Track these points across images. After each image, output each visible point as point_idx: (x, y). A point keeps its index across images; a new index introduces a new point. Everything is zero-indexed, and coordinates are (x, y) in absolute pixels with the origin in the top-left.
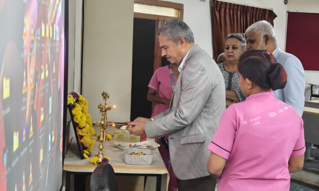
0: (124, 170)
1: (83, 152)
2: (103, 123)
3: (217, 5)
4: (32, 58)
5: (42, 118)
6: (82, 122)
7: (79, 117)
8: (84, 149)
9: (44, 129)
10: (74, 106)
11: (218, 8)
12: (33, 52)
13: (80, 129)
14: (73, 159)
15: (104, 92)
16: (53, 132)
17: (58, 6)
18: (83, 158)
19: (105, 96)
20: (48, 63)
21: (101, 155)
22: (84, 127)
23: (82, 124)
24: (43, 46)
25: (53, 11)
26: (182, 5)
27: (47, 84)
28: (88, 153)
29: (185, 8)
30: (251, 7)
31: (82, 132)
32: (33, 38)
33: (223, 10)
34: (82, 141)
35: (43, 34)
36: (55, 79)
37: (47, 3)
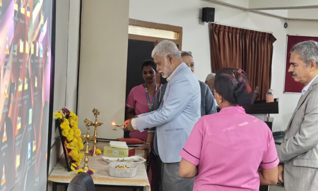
0: (107, 181)
1: (71, 165)
2: (88, 136)
3: (215, 28)
4: (7, 71)
5: (19, 126)
6: (70, 136)
7: (67, 131)
8: (72, 163)
9: (21, 138)
10: (62, 121)
11: (217, 31)
12: (8, 65)
13: (69, 142)
14: (60, 171)
15: (95, 109)
16: (34, 142)
17: (42, 26)
18: (70, 170)
19: (96, 113)
20: (28, 77)
21: (86, 167)
22: (72, 141)
23: (70, 138)
24: (21, 61)
25: (35, 30)
26: (181, 28)
27: (26, 97)
28: (75, 166)
29: (184, 31)
30: (251, 31)
31: (70, 146)
32: (8, 53)
33: (222, 33)
34: (70, 154)
35: (21, 50)
36: (37, 93)
37: (27, 22)
